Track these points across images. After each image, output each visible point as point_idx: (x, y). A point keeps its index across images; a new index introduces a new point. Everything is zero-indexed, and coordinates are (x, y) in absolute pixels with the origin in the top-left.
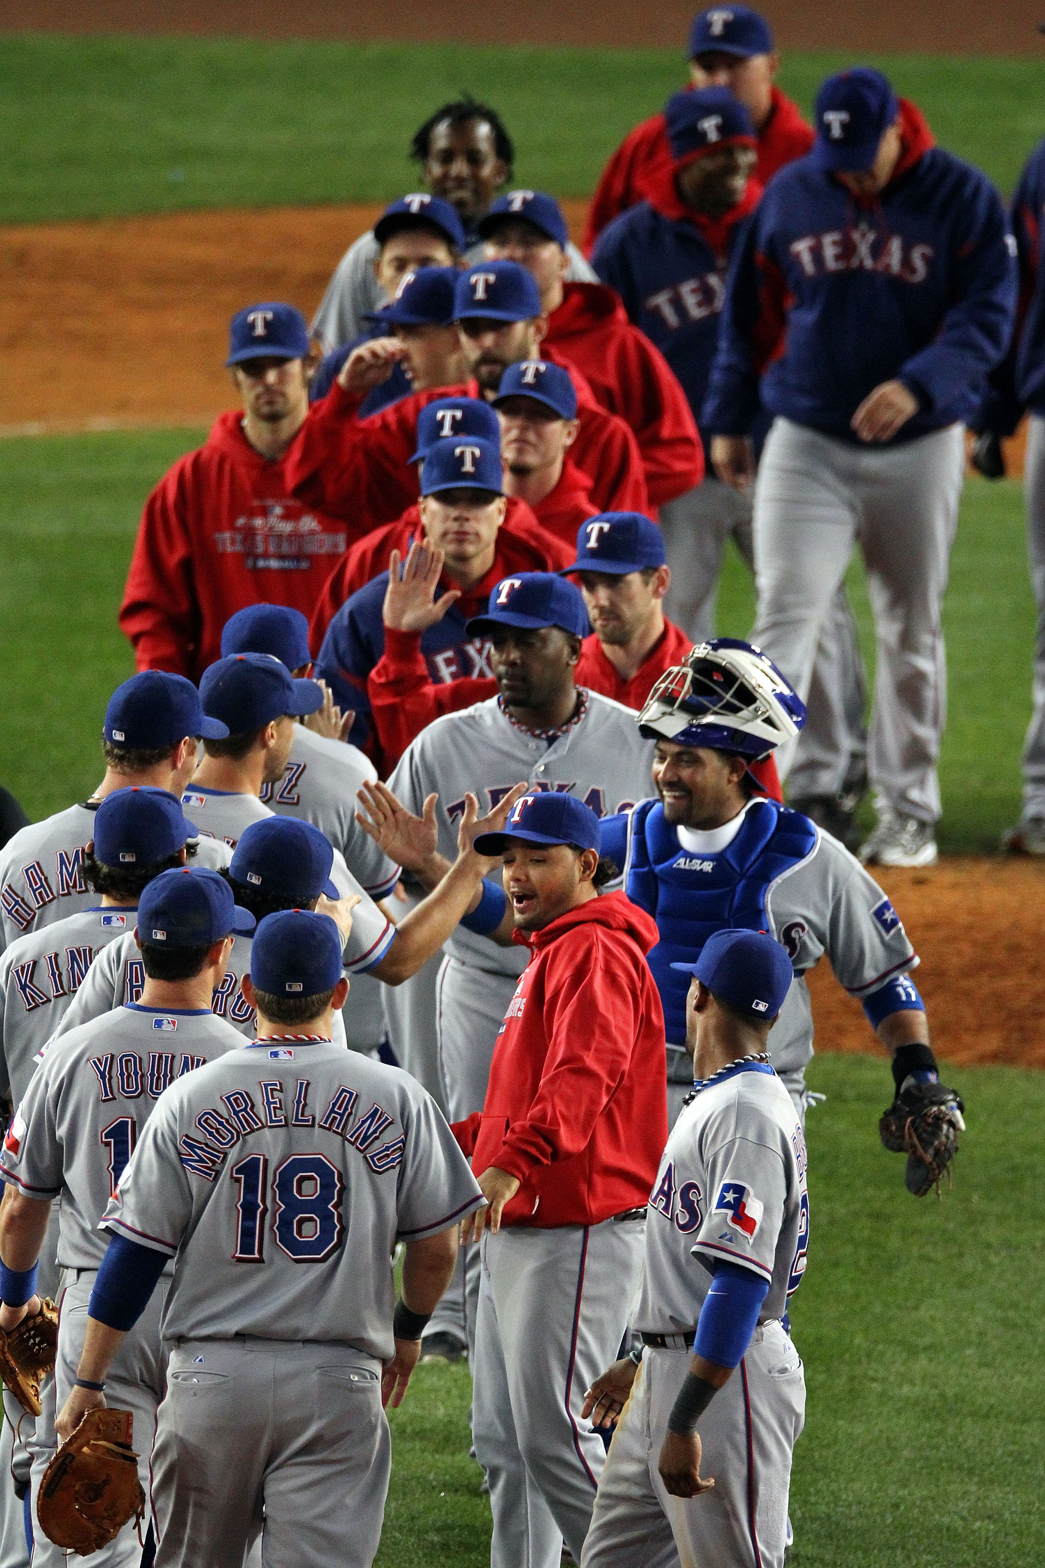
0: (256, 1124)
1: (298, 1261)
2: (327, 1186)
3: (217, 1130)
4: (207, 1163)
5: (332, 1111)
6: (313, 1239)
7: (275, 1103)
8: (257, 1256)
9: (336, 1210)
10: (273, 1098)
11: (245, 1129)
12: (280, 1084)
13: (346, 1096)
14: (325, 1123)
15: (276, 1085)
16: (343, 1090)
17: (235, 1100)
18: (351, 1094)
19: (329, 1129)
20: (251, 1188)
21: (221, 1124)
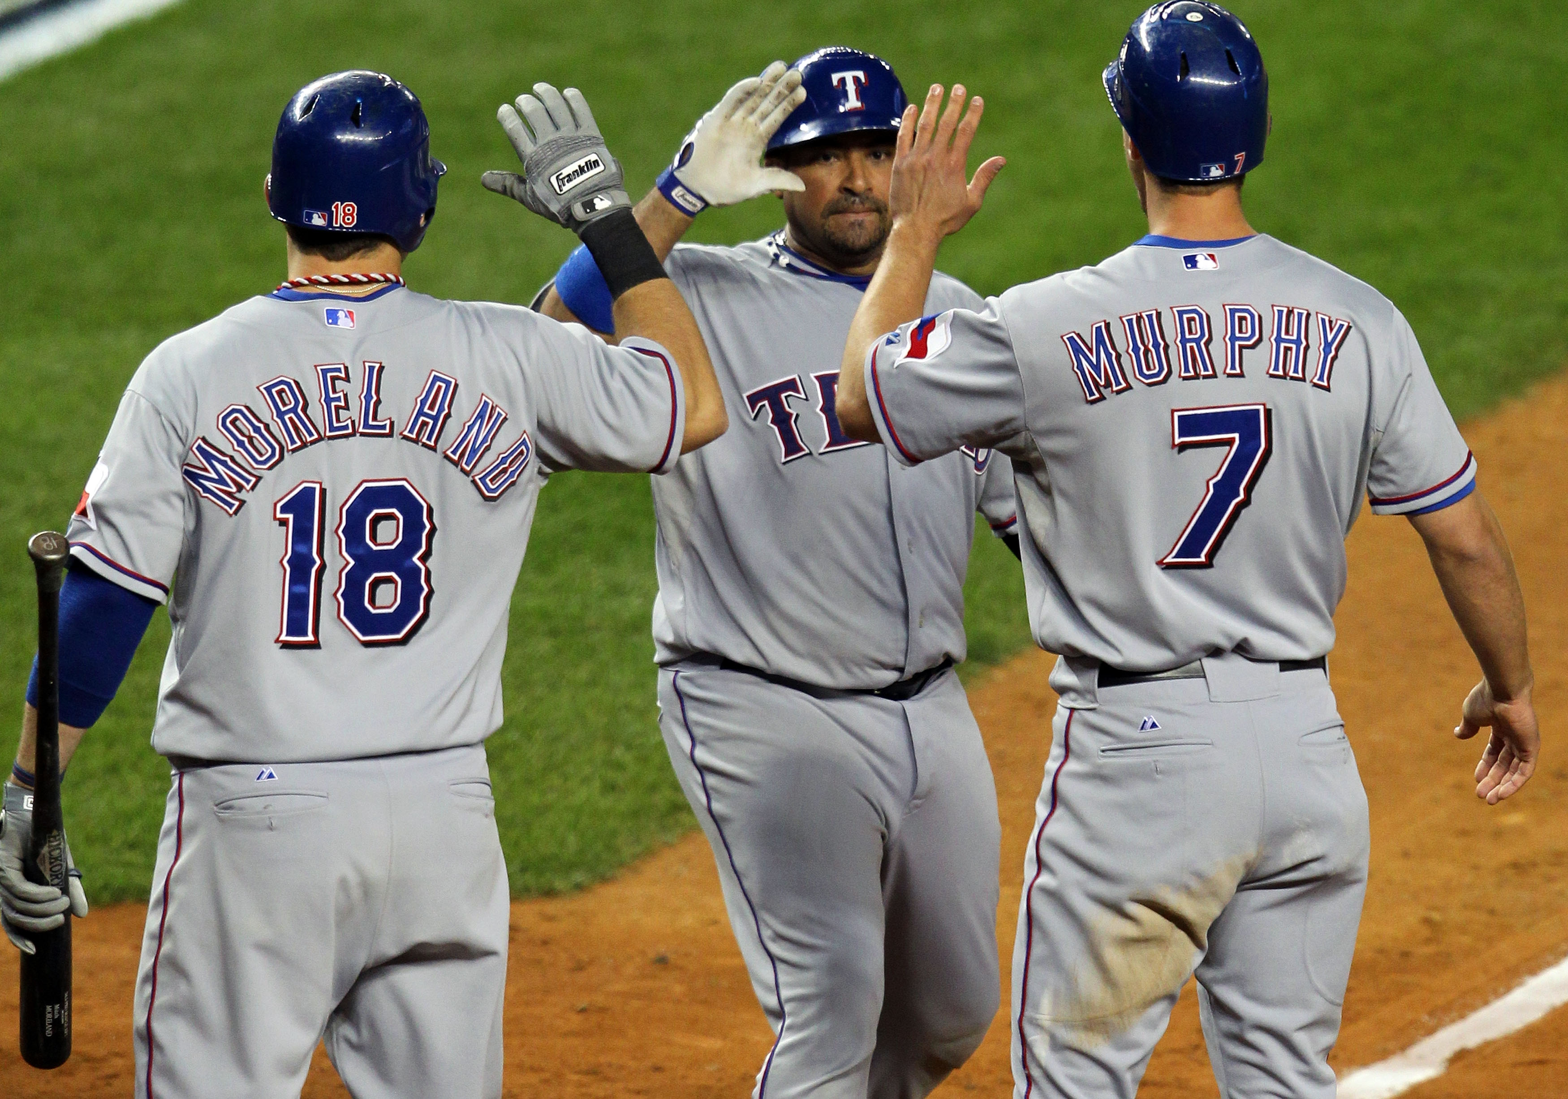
0: (311, 434)
1: (367, 644)
2: (413, 527)
3: (250, 439)
4: (229, 486)
5: (421, 413)
6: (391, 610)
7: (338, 399)
8: (310, 637)
9: (424, 564)
10: (334, 391)
11: (293, 442)
12: (346, 368)
13: (440, 387)
14: (411, 431)
15: (339, 370)
16: (436, 379)
17: (279, 393)
18: (448, 383)
19: (416, 441)
20: (302, 534)
21: (257, 430)
